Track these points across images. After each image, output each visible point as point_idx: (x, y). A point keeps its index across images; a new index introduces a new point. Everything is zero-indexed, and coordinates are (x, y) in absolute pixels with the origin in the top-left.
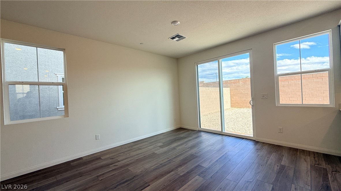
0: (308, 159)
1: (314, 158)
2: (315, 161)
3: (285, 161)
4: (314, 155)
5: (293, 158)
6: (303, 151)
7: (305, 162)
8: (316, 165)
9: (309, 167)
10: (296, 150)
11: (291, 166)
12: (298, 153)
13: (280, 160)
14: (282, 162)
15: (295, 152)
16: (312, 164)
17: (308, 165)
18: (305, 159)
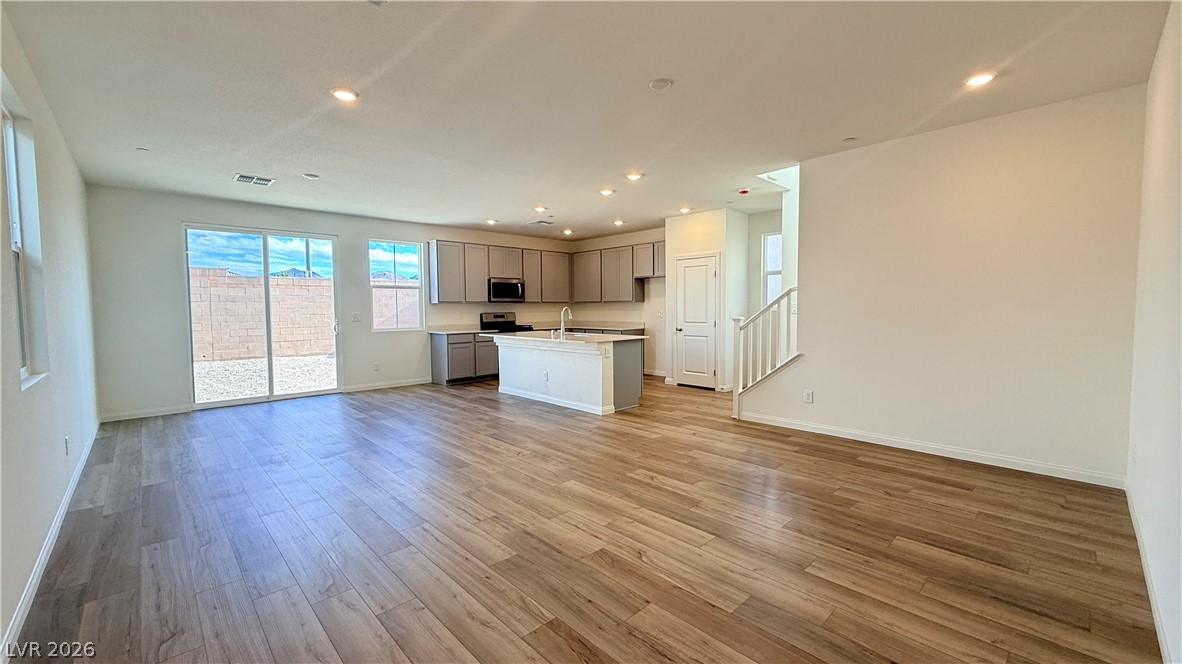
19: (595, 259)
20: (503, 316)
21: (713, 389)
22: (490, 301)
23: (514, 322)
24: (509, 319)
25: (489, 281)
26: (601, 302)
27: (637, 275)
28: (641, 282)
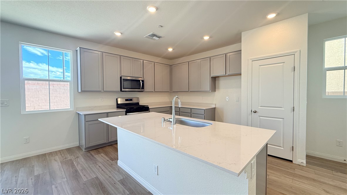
0: (57, 158)
1: (61, 155)
2: (63, 157)
3: (38, 170)
4: (60, 153)
5: (45, 163)
6: (51, 154)
7: (56, 162)
8: (64, 160)
9: (60, 164)
10: (44, 155)
11: (45, 172)
12: (47, 157)
13: (32, 172)
14: (35, 172)
15: (43, 158)
16: (61, 160)
17: (58, 163)
18: (54, 159)
19: (185, 68)
20: (131, 100)
21: (291, 161)
22: (121, 90)
23: (138, 103)
24: (135, 101)
25: (121, 77)
26: (189, 91)
27: (213, 75)
28: (214, 79)
